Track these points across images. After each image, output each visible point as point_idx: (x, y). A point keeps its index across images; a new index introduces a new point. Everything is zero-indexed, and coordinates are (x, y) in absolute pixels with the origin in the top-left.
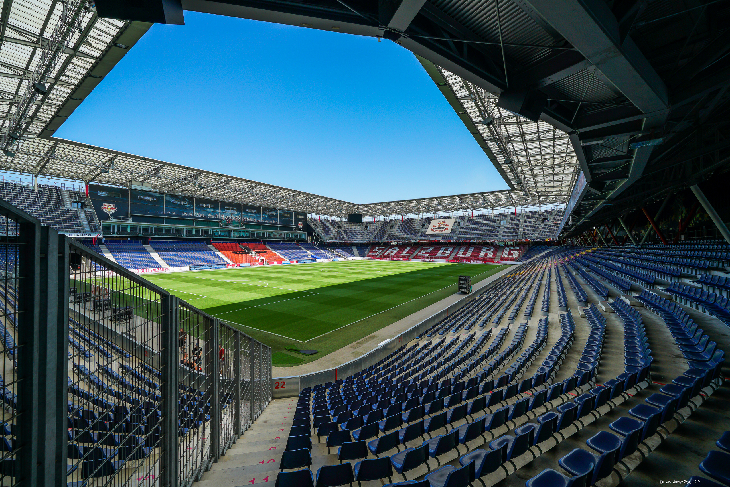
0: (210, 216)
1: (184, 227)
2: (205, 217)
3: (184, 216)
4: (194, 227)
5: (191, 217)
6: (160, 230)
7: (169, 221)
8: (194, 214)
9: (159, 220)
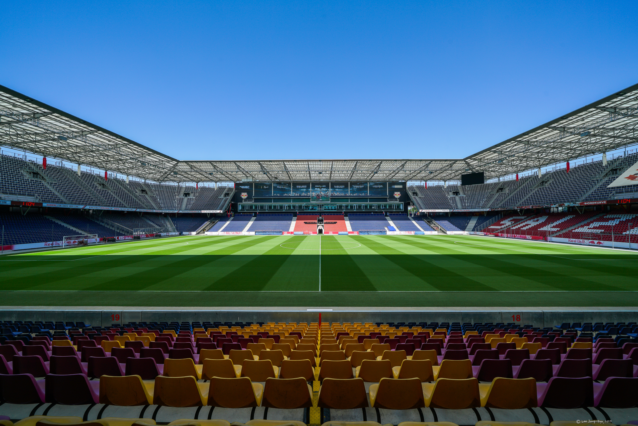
0: (303, 194)
1: (286, 204)
2: (300, 196)
3: (285, 196)
4: (292, 203)
5: (290, 196)
6: (270, 207)
7: (276, 200)
8: (292, 194)
9: (269, 200)
